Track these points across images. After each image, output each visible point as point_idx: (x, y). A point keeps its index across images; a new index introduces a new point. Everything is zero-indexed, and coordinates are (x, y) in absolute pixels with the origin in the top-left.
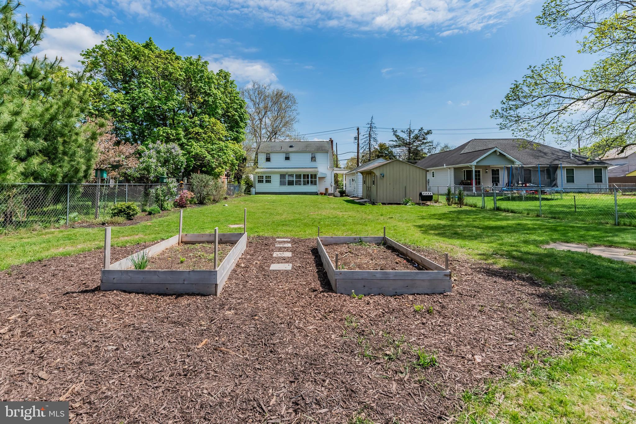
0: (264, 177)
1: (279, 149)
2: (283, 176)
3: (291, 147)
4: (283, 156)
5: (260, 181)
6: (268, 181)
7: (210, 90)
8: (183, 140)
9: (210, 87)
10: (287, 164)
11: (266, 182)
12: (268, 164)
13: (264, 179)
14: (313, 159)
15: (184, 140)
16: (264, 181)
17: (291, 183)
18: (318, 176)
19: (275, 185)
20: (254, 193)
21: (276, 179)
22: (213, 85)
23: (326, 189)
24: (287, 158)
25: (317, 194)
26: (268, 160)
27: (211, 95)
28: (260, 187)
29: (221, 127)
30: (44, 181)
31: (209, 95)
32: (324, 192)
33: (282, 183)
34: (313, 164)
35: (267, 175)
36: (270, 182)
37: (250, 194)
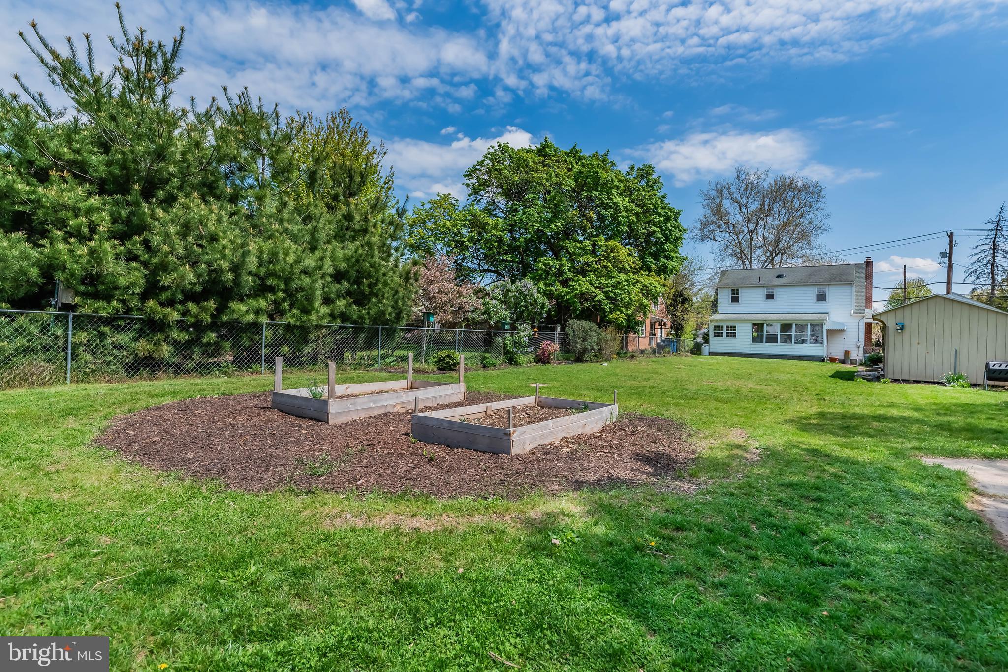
0: (725, 328)
1: (755, 281)
2: (758, 326)
3: (779, 276)
4: (763, 293)
5: (718, 335)
6: (732, 335)
7: (610, 199)
8: (568, 273)
9: (609, 194)
10: (770, 306)
11: (728, 336)
12: (735, 307)
13: (725, 332)
14: (821, 297)
15: (569, 275)
16: (725, 335)
17: (772, 339)
18: (826, 328)
19: (743, 340)
20: (707, 353)
21: (745, 332)
22: (614, 191)
23: (847, 353)
24: (770, 297)
25: (823, 361)
26: (735, 299)
27: (611, 207)
28: (716, 344)
29: (625, 253)
30: (355, 322)
31: (606, 207)
32: (843, 358)
33: (756, 339)
34: (821, 307)
35: (730, 325)
36: (735, 336)
37: (700, 354)
